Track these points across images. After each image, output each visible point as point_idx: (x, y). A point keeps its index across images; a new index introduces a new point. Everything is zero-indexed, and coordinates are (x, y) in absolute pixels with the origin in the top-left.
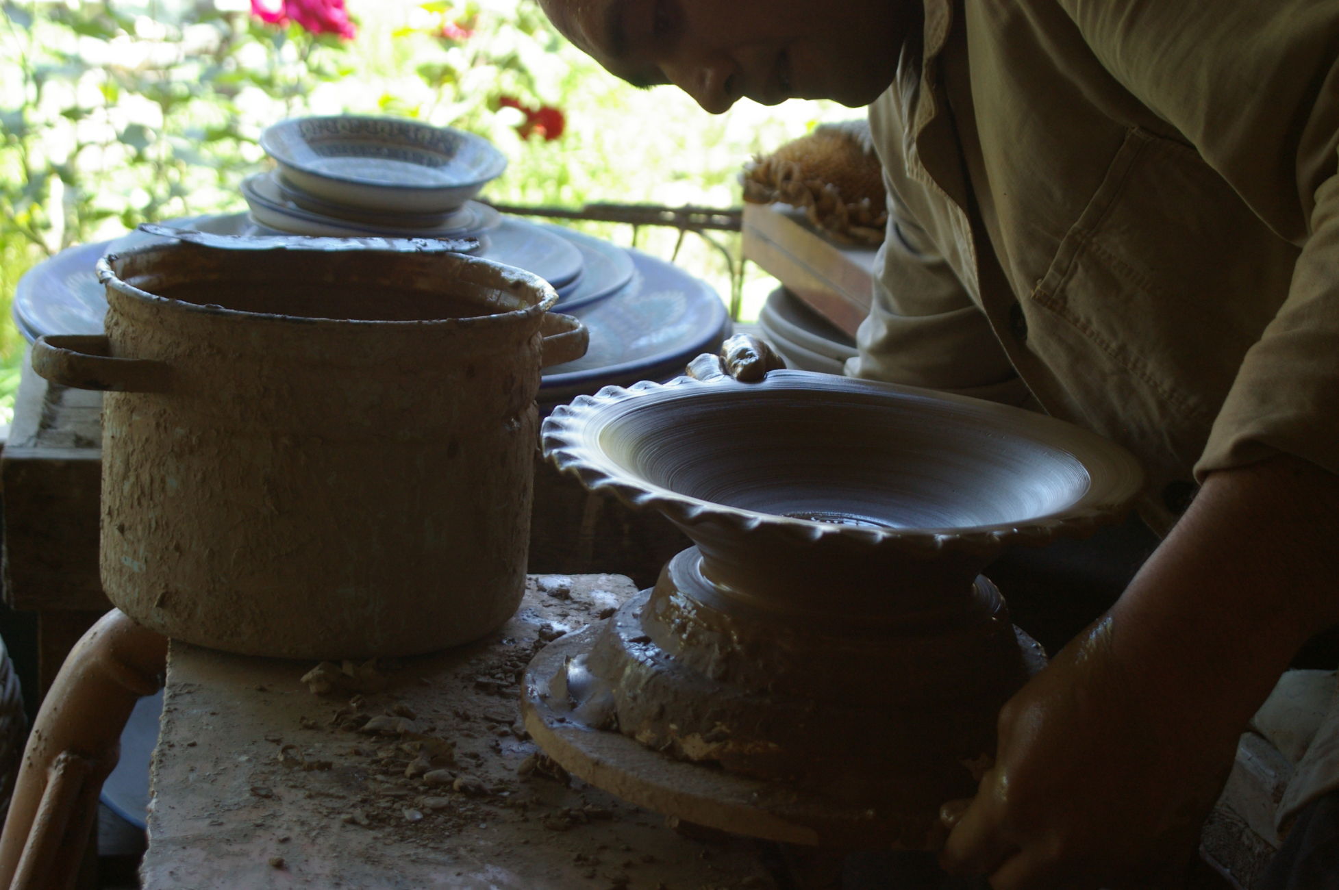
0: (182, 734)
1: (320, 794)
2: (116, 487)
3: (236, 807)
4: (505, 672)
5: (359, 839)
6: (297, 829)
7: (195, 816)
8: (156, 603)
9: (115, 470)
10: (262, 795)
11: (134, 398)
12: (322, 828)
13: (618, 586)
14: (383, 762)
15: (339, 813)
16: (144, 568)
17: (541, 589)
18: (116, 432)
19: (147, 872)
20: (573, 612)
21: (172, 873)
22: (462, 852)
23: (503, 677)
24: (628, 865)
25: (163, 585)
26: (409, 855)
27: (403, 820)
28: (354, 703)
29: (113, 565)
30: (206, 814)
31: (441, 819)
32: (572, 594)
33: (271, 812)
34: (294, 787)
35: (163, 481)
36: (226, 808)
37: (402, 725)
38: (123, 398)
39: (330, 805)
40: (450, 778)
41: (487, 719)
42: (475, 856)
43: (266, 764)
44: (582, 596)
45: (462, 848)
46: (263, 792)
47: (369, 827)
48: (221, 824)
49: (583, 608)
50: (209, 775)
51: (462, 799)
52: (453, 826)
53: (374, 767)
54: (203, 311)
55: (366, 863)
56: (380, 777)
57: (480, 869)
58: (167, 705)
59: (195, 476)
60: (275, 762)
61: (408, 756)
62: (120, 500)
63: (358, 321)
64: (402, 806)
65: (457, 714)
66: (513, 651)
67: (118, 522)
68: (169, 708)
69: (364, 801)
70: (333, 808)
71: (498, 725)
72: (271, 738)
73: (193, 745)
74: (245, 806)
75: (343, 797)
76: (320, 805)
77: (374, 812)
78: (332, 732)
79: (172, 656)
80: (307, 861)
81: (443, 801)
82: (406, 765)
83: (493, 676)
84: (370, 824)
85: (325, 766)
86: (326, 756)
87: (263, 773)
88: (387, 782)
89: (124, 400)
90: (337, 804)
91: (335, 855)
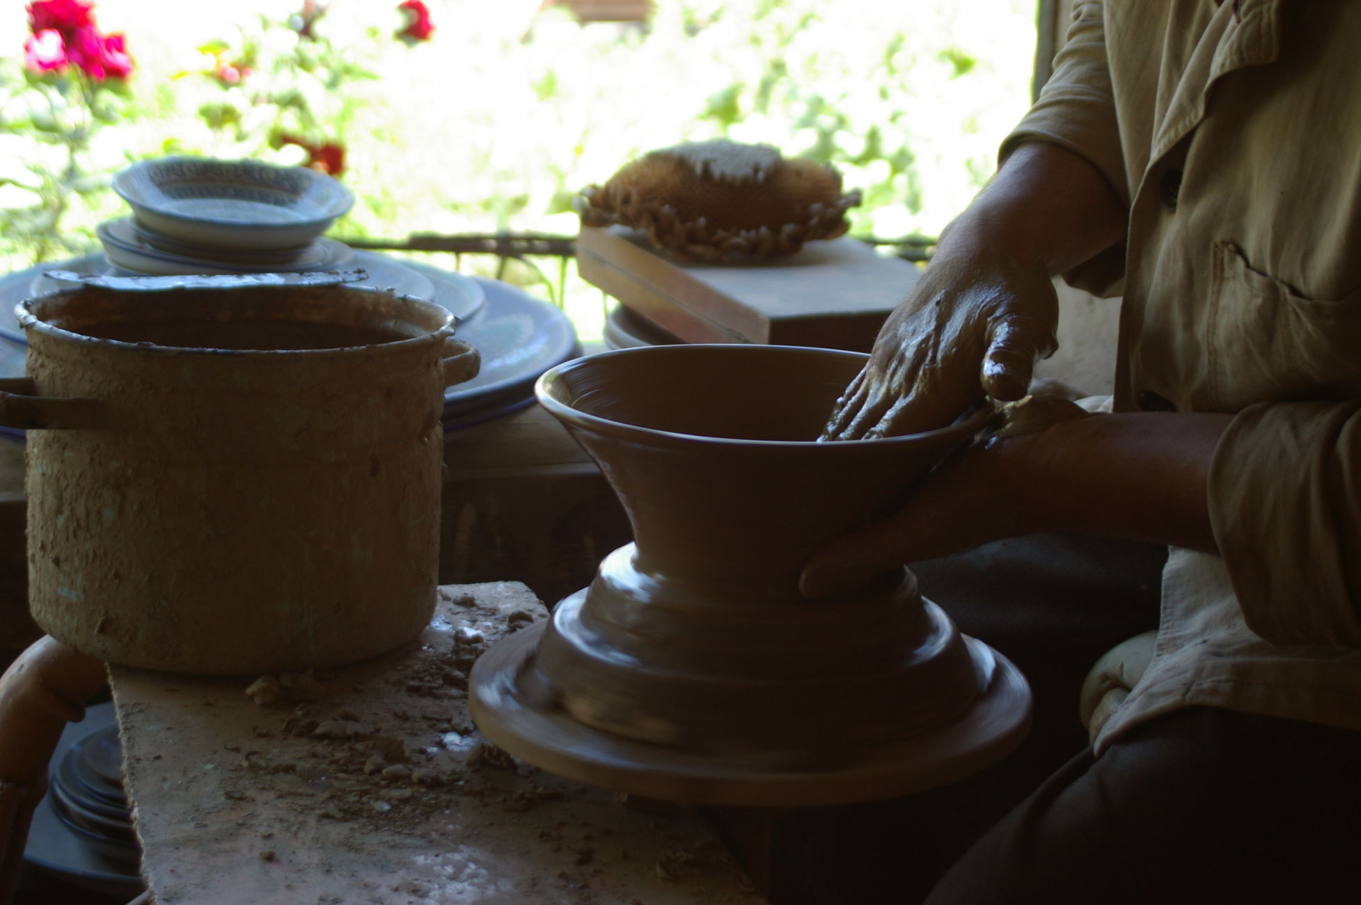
0: (144, 748)
1: (289, 794)
2: (49, 523)
3: (215, 810)
4: (432, 675)
5: (337, 831)
6: (278, 826)
7: (179, 820)
8: (96, 629)
9: (47, 505)
10: (236, 799)
11: (64, 435)
12: (301, 823)
13: (517, 592)
14: (341, 762)
15: (312, 809)
16: (82, 598)
17: (446, 598)
18: (47, 468)
19: (149, 872)
20: (480, 618)
21: (172, 871)
22: (434, 836)
23: (431, 679)
24: (588, 838)
25: (103, 612)
26: (387, 842)
27: (374, 812)
28: (299, 710)
29: (48, 596)
30: (190, 818)
31: (408, 809)
32: (478, 602)
33: (250, 812)
34: (264, 789)
35: (99, 512)
36: (206, 811)
37: (351, 728)
38: (52, 436)
39: (302, 802)
40: (407, 772)
41: (425, 718)
42: (447, 839)
43: (232, 770)
44: (486, 602)
45: (434, 833)
46: (237, 795)
47: (344, 820)
48: (206, 826)
49: (489, 614)
50: (182, 783)
51: (423, 790)
52: (421, 814)
53: (333, 767)
54: (135, 349)
55: (350, 851)
56: (341, 775)
57: (455, 850)
58: (123, 723)
59: (132, 506)
60: (239, 768)
61: (362, 754)
62: (54, 533)
63: (285, 351)
64: (369, 798)
65: (396, 715)
66: (434, 656)
67: (53, 555)
68: (126, 726)
69: (332, 797)
70: (306, 806)
71: (437, 723)
72: (230, 747)
73: (158, 758)
74: (223, 809)
75: (312, 795)
76: (293, 803)
77: (345, 805)
78: (285, 739)
79: (114, 679)
80: (294, 852)
81: (407, 792)
82: (364, 763)
83: (421, 679)
84: (343, 817)
85: (289, 769)
86: (286, 760)
87: (232, 778)
88: (349, 779)
89: (54, 438)
90: (309, 802)
91: (319, 845)
